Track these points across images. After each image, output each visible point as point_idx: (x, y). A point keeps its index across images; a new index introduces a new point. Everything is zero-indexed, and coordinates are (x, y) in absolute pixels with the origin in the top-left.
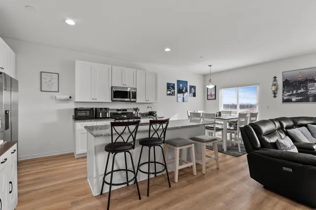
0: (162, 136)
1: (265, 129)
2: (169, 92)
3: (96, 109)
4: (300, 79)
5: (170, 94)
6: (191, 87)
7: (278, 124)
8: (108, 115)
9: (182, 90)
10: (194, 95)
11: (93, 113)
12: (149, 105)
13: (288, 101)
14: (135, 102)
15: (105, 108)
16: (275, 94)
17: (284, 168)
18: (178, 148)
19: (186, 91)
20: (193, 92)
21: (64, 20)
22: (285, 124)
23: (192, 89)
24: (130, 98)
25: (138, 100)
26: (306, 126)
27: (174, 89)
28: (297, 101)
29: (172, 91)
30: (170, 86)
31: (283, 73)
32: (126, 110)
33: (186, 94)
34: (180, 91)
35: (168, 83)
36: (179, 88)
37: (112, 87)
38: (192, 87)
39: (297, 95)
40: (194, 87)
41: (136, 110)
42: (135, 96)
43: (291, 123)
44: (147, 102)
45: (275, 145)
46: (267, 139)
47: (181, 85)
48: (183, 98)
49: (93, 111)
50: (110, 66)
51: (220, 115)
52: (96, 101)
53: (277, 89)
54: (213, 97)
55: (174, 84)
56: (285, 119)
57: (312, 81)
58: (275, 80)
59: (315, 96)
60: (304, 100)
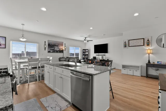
4: (53, 44)
13: (49, 52)
16: (45, 48)
28: (52, 52)
31: (48, 40)
39: (52, 50)
57: (55, 46)
58: (45, 43)
59: (56, 51)
60: (54, 52)
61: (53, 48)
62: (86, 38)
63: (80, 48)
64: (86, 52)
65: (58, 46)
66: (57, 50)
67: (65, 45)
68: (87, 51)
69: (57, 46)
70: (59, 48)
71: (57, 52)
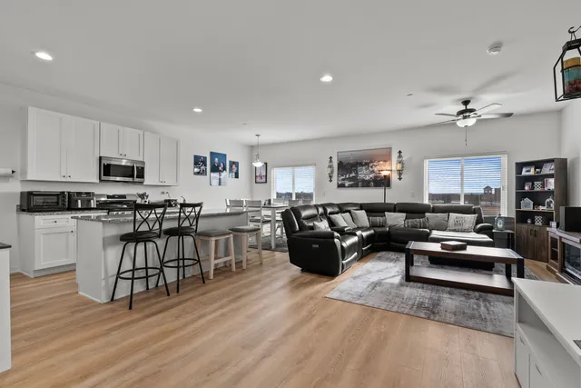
0: (194, 223)
1: (305, 213)
2: (196, 170)
3: (69, 193)
4: (352, 162)
5: (198, 173)
6: (232, 163)
7: (321, 210)
8: (93, 204)
9: (219, 166)
10: (237, 176)
11: (64, 201)
12: (165, 190)
13: (341, 186)
14: (141, 183)
15: (86, 193)
16: (331, 177)
17: (314, 246)
18: (213, 239)
19: (224, 169)
20: (235, 170)
21: (33, 53)
22: (329, 210)
23: (234, 166)
24: (133, 177)
25: (148, 180)
26: (349, 212)
27: (205, 165)
28: (351, 186)
29: (203, 167)
30: (199, 161)
31: (338, 153)
32: (124, 196)
33: (224, 174)
34: (215, 169)
35: (195, 157)
36: (213, 164)
37: (100, 158)
38: (234, 163)
39: (350, 179)
40: (236, 164)
41: (142, 196)
42: (141, 174)
43: (337, 209)
44: (161, 184)
45: (312, 228)
46: (305, 223)
47: (217, 159)
48: (220, 179)
49: (64, 197)
50: (97, 123)
51: (270, 203)
52: (69, 180)
53: (332, 172)
54: (264, 180)
55: (205, 158)
56: (331, 205)
57: (361, 164)
58: (331, 161)
59: (363, 181)
60: (355, 185)
61: (353, 175)
62: (466, 102)
63: (504, 159)
64: (542, 178)
65: (371, 165)
66: (368, 178)
67: (400, 156)
68: (547, 170)
69: (367, 164)
70: (373, 172)
71: (366, 184)
